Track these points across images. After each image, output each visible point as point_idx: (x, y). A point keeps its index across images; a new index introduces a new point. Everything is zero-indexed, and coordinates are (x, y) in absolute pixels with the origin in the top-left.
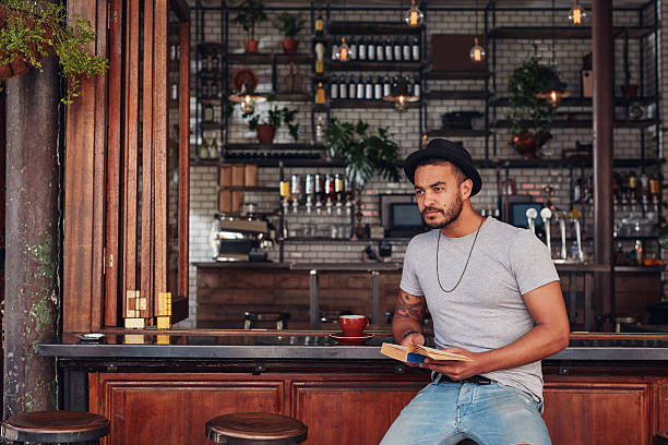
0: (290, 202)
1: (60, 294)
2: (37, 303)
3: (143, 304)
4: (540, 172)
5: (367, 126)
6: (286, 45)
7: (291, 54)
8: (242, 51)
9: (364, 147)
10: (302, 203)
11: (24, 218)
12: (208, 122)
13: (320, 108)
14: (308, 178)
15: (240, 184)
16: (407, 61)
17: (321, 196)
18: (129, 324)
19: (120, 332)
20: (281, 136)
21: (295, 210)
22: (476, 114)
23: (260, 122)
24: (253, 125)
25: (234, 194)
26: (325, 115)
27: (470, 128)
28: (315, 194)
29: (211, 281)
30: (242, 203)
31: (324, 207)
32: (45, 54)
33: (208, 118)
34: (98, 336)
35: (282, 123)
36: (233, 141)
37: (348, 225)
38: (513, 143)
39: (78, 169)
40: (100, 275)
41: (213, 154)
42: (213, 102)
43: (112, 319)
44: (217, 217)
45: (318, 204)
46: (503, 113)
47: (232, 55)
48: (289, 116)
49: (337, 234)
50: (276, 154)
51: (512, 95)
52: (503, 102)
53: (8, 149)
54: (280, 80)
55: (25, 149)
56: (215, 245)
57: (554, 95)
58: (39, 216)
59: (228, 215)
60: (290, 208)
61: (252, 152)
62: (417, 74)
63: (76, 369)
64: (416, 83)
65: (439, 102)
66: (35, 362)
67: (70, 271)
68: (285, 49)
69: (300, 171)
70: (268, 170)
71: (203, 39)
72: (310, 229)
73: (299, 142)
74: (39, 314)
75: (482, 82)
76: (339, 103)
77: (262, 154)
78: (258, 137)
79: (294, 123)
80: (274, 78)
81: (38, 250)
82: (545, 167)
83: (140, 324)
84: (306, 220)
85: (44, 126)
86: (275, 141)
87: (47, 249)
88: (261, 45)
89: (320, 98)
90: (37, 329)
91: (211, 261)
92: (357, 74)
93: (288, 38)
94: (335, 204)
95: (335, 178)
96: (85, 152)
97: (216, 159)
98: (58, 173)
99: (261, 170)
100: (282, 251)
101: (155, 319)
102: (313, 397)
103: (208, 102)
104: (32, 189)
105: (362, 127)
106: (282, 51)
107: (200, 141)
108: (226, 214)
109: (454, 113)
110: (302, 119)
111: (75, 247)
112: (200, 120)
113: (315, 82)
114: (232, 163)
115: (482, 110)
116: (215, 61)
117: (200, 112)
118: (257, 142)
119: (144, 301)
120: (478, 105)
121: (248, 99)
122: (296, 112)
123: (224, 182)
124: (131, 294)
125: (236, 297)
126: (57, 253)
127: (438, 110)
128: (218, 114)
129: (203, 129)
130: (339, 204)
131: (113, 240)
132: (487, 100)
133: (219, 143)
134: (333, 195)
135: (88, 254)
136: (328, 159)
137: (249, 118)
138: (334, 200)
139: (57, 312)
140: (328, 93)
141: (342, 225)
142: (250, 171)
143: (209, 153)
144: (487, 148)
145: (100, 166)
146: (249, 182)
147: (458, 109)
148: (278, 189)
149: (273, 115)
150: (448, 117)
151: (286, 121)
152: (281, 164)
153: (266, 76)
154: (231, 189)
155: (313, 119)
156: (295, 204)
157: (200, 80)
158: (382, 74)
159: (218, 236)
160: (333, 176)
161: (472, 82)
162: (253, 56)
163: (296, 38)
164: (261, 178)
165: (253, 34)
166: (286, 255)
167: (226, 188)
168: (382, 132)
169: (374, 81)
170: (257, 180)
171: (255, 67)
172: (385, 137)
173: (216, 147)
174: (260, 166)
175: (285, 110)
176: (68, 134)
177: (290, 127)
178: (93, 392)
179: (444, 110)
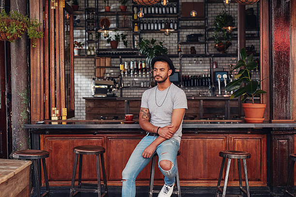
0: (124, 73)
1: (30, 109)
2: (22, 112)
3: (57, 112)
4: (228, 58)
5: (155, 40)
6: (122, 8)
7: (124, 11)
8: (104, 10)
9: (153, 50)
10: (129, 73)
11: (18, 84)
12: (90, 40)
13: (136, 34)
14: (131, 63)
15: (104, 65)
16: (171, 14)
17: (137, 70)
18: (53, 118)
19: (50, 121)
20: (121, 45)
21: (126, 76)
22: (201, 35)
23: (112, 40)
24: (109, 41)
25: (101, 69)
26: (138, 36)
27: (198, 41)
28: (134, 69)
29: (91, 105)
30: (104, 73)
31: (138, 75)
32: (22, 33)
33: (91, 38)
34: (42, 122)
35: (121, 40)
36: (101, 48)
37: (148, 81)
38: (215, 47)
39: (35, 67)
40: (43, 103)
41: (93, 53)
42: (93, 32)
43: (47, 117)
44: (94, 79)
45: (136, 73)
46: (212, 34)
47: (100, 12)
48: (124, 37)
49: (144, 85)
50: (118, 53)
51: (215, 27)
52: (211, 30)
53: (12, 61)
54: (120, 22)
55: (17, 61)
56: (93, 90)
57: (229, 28)
58: (23, 83)
59: (99, 78)
60: (124, 75)
61: (109, 52)
62: (177, 18)
63: (36, 133)
64: (175, 22)
65: (186, 30)
66: (23, 131)
67: (33, 101)
68: (121, 10)
69: (128, 59)
70: (115, 59)
71: (88, 5)
72: (133, 84)
73: (128, 48)
74: (23, 116)
75: (204, 22)
76: (144, 31)
77: (113, 53)
78: (111, 46)
79: (125, 40)
80: (117, 21)
81: (22, 95)
82: (229, 56)
83: (56, 118)
84: (132, 80)
85: (23, 54)
86: (118, 48)
87: (26, 94)
88: (112, 8)
89: (136, 29)
90: (23, 120)
91: (91, 97)
92: (151, 19)
93: (123, 5)
94: (142, 73)
95: (142, 63)
96: (37, 62)
97: (94, 55)
98: (28, 69)
99: (112, 59)
100: (121, 92)
101: (62, 117)
102: (114, 142)
103: (90, 32)
104: (20, 75)
105: (153, 41)
106: (120, 10)
107: (87, 48)
108: (98, 78)
109: (191, 35)
110: (129, 38)
111: (34, 93)
112: (87, 39)
113: (134, 23)
114: (101, 57)
115: (204, 33)
116: (93, 15)
117: (87, 36)
118: (111, 48)
119: (58, 111)
120: (202, 31)
121: (105, 31)
122: (126, 35)
123: (97, 65)
124: (53, 109)
125: (101, 111)
126: (29, 95)
127: (185, 33)
128: (94, 36)
129: (88, 43)
130: (144, 73)
131: (47, 91)
132: (205, 29)
133: (95, 49)
134: (142, 69)
135: (39, 95)
136: (139, 55)
137: (107, 38)
138: (142, 72)
139: (29, 115)
140: (139, 27)
141: (145, 81)
142: (108, 60)
143: (91, 53)
144: (205, 49)
145: (42, 66)
146: (107, 64)
147: (193, 33)
148: (119, 67)
149: (117, 37)
150: (189, 36)
151: (123, 39)
152: (120, 57)
153: (114, 20)
154: (100, 67)
155: (133, 38)
156: (126, 73)
157: (87, 23)
158: (162, 19)
159: (94, 87)
160: (141, 62)
161: (199, 22)
162: (109, 12)
163: (126, 5)
164: (112, 62)
165: (108, 3)
166: (123, 94)
167: (98, 67)
168: (161, 43)
169: (158, 22)
170: (111, 64)
171: (110, 17)
172: (162, 45)
173: (94, 50)
174: (112, 58)
175: (122, 34)
176: (31, 56)
177: (124, 41)
178: (41, 141)
179: (188, 33)
